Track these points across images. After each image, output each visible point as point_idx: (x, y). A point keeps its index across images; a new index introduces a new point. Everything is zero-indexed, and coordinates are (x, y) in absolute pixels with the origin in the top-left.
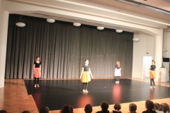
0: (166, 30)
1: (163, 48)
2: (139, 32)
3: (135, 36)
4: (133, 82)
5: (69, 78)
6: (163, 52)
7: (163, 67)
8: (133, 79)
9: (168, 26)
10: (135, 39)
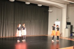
0: (69, 5)
1: (67, 16)
2: (52, 6)
3: (49, 8)
4: (48, 38)
5: (7, 36)
6: (67, 19)
7: (67, 28)
8: (48, 36)
9: (70, 3)
10: (50, 11)
